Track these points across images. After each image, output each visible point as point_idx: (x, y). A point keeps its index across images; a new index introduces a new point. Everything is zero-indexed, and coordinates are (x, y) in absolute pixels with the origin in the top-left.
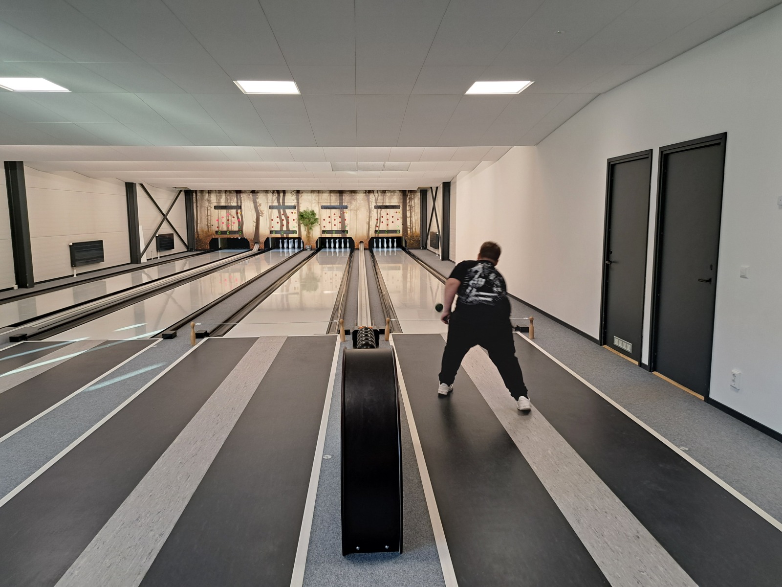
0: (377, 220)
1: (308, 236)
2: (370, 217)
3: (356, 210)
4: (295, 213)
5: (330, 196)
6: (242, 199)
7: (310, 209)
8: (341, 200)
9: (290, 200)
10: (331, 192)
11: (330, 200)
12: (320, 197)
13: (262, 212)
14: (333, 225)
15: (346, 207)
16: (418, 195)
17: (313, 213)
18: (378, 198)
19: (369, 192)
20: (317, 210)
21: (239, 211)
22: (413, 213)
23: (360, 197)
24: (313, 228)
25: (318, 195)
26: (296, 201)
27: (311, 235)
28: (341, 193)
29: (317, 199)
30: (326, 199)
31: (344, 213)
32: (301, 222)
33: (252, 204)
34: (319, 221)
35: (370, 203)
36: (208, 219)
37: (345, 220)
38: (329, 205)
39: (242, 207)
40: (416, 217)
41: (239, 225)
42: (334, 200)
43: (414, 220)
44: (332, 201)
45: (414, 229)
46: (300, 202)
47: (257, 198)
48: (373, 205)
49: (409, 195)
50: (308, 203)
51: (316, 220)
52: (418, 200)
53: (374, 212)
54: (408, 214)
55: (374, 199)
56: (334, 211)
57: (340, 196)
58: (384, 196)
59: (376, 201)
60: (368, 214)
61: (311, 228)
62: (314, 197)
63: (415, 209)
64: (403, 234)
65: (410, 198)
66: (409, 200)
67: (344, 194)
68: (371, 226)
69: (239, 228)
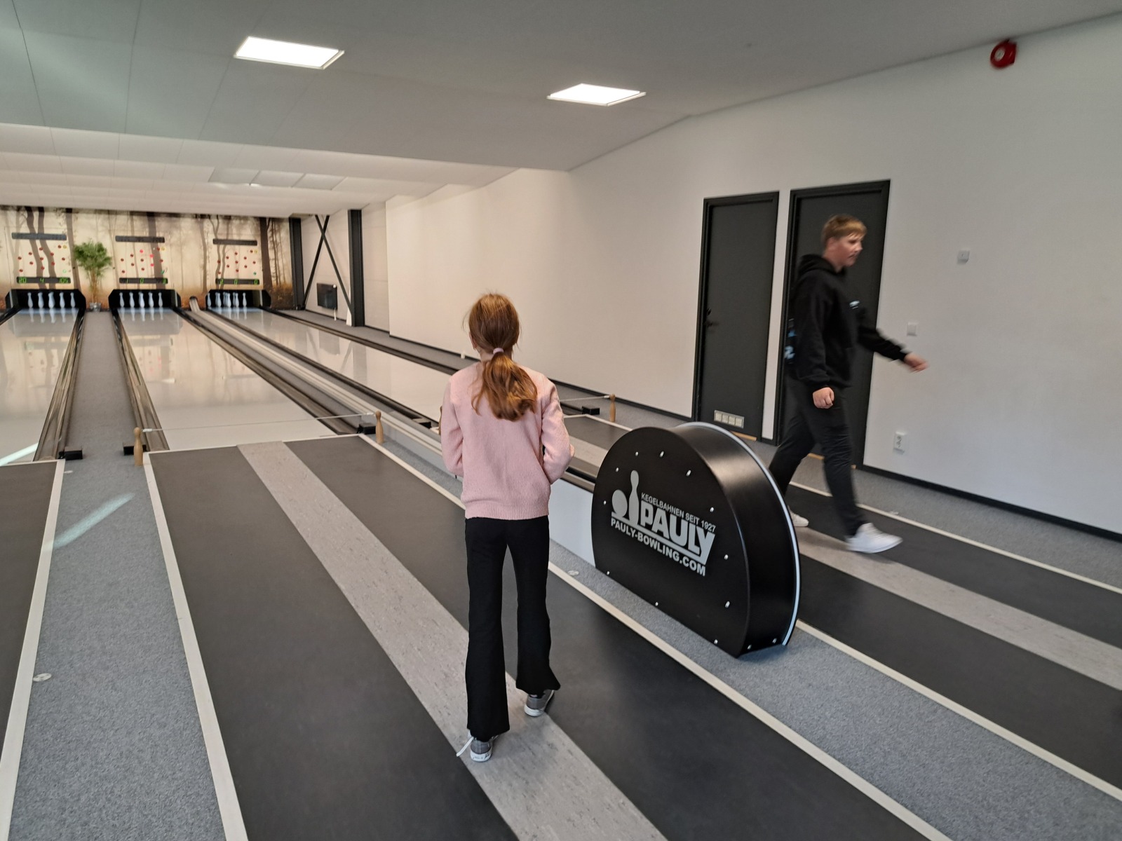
0: (219, 262)
1: (94, 288)
2: (205, 258)
3: (181, 245)
4: (65, 247)
5: (132, 220)
7: (95, 242)
8: (152, 228)
9: (54, 224)
10: (132, 213)
11: (132, 226)
12: (113, 221)
14: (140, 269)
15: (162, 240)
16: (286, 226)
17: (101, 249)
18: (218, 228)
19: (203, 216)
20: (107, 243)
22: (279, 254)
23: (187, 224)
24: (102, 273)
25: (109, 218)
26: (65, 226)
27: (98, 286)
28: (151, 215)
29: (107, 224)
30: (123, 225)
31: (159, 249)
32: (78, 262)
34: (113, 261)
35: (205, 235)
37: (162, 261)
38: (129, 234)
40: (284, 260)
42: (140, 227)
43: (280, 264)
44: (135, 229)
45: (282, 279)
46: (74, 228)
48: (210, 238)
49: (271, 224)
50: (88, 231)
51: (108, 259)
52: (287, 233)
53: (213, 249)
54: (271, 254)
55: (211, 228)
56: (139, 245)
57: (149, 220)
58: (228, 224)
59: (216, 231)
60: (203, 253)
61: (99, 274)
62: (100, 221)
63: (281, 247)
64: (264, 286)
65: (272, 230)
66: (271, 233)
67: (156, 218)
68: (208, 273)
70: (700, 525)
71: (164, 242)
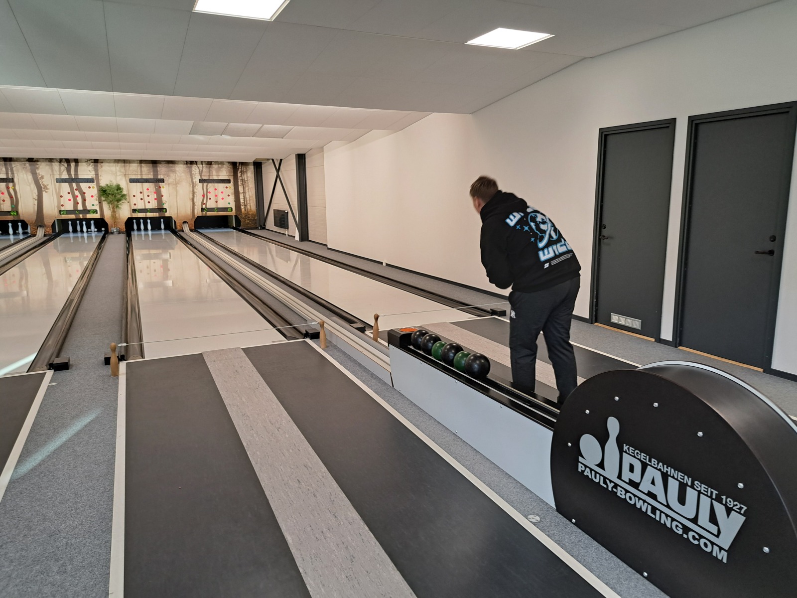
0: (203, 196)
1: (114, 217)
2: (194, 193)
3: (176, 184)
4: (93, 188)
5: (141, 167)
6: (14, 169)
7: (115, 184)
8: (156, 172)
9: (86, 171)
10: (141, 162)
11: (141, 172)
12: (127, 168)
13: (45, 186)
14: (147, 203)
15: (162, 181)
16: (251, 168)
17: (119, 188)
18: (202, 170)
19: (192, 163)
20: (123, 184)
21: (11, 185)
22: (247, 189)
23: (180, 169)
24: (120, 206)
25: (124, 166)
26: (93, 173)
27: (117, 215)
28: (154, 163)
29: (123, 170)
30: (134, 171)
31: (160, 188)
32: (103, 199)
33: (30, 177)
34: (127, 197)
35: (193, 176)
37: (162, 196)
38: (139, 177)
39: (16, 180)
40: (250, 192)
41: (12, 203)
42: (147, 172)
43: (247, 196)
44: (143, 173)
45: (248, 207)
46: (100, 174)
47: (38, 168)
48: (197, 178)
49: (240, 167)
50: (110, 176)
51: (124, 196)
52: (252, 173)
53: (199, 187)
54: (241, 189)
55: (197, 171)
56: (146, 185)
57: (153, 167)
58: (210, 168)
59: (201, 174)
60: (191, 189)
61: (117, 207)
62: (118, 168)
63: (248, 184)
64: (236, 213)
65: (241, 172)
66: (240, 174)
67: (158, 165)
68: (196, 204)
69: (12, 208)
70: (719, 500)
71: (164, 182)
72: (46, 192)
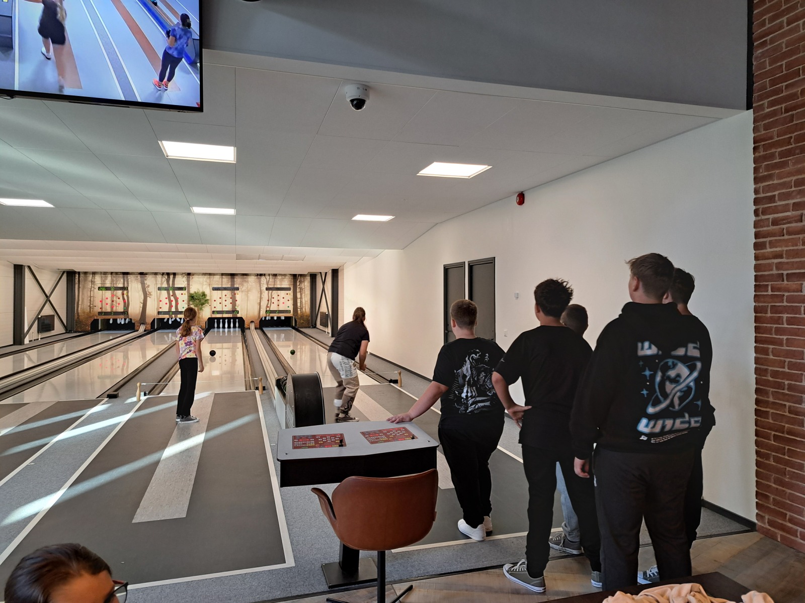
0: (268, 301)
2: (261, 298)
3: (248, 291)
4: (185, 294)
5: (222, 278)
6: (129, 280)
7: (201, 291)
8: (233, 283)
9: (180, 282)
10: (222, 274)
11: (222, 282)
12: (212, 279)
13: (150, 293)
14: (224, 306)
16: (308, 279)
17: (204, 295)
18: (269, 281)
19: (261, 275)
20: (207, 291)
21: (125, 292)
22: (303, 295)
23: (252, 279)
24: (203, 309)
25: (210, 278)
26: (186, 283)
28: (233, 275)
29: (208, 281)
30: (217, 281)
31: (235, 294)
33: (140, 286)
34: (210, 302)
35: (262, 285)
36: (90, 300)
37: (236, 301)
38: (220, 286)
39: (129, 288)
40: (306, 298)
41: (124, 306)
42: (226, 282)
43: (304, 301)
44: (223, 283)
45: (304, 310)
46: (191, 283)
47: (146, 280)
48: (264, 288)
49: (299, 278)
50: (198, 285)
51: (207, 300)
52: (308, 283)
53: (266, 294)
54: (299, 295)
55: (265, 281)
56: (225, 292)
57: (231, 278)
58: (275, 278)
59: (267, 283)
60: (259, 295)
61: (201, 309)
62: (205, 279)
63: (305, 291)
64: (294, 314)
65: (300, 282)
67: (235, 277)
68: (262, 307)
69: (124, 309)
71: (238, 290)
72: (150, 297)
